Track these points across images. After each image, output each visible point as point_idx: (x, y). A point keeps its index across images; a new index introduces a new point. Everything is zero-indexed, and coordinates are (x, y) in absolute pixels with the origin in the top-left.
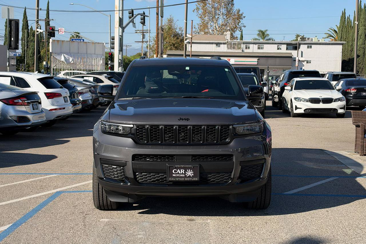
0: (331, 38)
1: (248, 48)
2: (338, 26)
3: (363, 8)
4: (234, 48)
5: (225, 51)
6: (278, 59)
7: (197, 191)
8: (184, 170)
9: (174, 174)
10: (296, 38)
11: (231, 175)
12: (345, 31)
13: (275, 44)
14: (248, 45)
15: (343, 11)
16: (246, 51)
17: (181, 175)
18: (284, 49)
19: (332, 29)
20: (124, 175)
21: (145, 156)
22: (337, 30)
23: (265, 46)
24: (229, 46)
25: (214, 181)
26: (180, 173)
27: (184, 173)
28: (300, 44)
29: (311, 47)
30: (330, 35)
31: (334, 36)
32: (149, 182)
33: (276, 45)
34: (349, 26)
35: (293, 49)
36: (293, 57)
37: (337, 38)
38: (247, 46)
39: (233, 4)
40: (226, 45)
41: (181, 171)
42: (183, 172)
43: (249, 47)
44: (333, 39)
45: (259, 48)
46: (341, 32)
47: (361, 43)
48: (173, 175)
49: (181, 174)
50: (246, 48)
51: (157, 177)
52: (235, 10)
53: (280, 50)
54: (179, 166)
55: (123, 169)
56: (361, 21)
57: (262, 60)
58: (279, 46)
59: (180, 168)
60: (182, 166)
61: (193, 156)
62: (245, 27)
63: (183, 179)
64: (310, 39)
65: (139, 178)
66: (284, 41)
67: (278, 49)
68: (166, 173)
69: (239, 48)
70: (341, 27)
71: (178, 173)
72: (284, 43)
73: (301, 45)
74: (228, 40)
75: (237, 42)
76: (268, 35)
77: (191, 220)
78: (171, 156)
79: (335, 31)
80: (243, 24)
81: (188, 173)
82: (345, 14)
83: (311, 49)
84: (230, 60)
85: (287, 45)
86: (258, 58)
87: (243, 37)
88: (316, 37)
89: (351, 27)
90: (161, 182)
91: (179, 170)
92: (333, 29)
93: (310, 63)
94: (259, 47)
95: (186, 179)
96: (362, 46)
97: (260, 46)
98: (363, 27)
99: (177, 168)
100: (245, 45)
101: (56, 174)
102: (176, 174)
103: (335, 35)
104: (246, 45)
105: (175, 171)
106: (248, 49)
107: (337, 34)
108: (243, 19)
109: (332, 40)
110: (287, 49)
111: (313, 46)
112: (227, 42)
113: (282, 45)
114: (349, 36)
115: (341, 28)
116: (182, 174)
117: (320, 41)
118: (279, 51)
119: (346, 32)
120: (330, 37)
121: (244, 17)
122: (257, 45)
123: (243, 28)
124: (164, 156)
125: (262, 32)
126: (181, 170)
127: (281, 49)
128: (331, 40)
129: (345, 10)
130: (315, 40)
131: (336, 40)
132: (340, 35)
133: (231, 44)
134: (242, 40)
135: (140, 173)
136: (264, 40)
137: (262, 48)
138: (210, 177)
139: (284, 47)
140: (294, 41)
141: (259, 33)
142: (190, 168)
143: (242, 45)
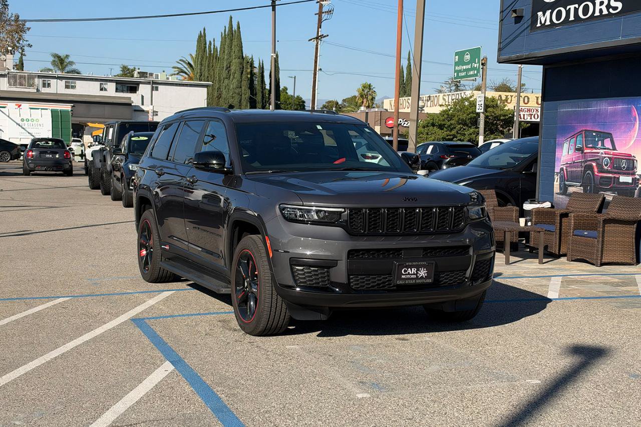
0: (184, 74)
1: (47, 85)
2: (194, 56)
3: (236, 29)
4: (21, 84)
5: (6, 90)
6: (107, 107)
7: (421, 297)
8: (416, 269)
9: (403, 275)
10: (121, 72)
11: (465, 274)
12: (207, 64)
13: (96, 80)
14: (48, 81)
15: (201, 32)
16: (44, 90)
17: (412, 276)
18: (111, 91)
19: (183, 61)
20: (328, 280)
21: (364, 252)
22: (192, 63)
23: (79, 83)
24: (12, 81)
25: (446, 282)
26: (410, 273)
27: (415, 273)
28: (138, 83)
29: (157, 89)
30: (182, 69)
31: (187, 71)
32: (367, 288)
33: (98, 83)
34: (213, 58)
35: (127, 90)
36: (132, 104)
37: (192, 74)
38: (45, 82)
39: (7, 5)
40: (6, 78)
41: (413, 271)
42: (415, 271)
43: (49, 85)
44: (187, 76)
45: (67, 87)
46: (199, 67)
47: (235, 86)
48: (403, 277)
49: (412, 274)
50: (44, 85)
51: (378, 280)
52: (10, 15)
53: (105, 92)
54: (411, 264)
55: (328, 272)
56: (233, 50)
57: (81, 108)
58: (103, 84)
59: (411, 267)
60: (415, 263)
61: (425, 249)
62: (30, 46)
63: (414, 281)
64: (154, 76)
65: (354, 283)
66: (110, 77)
67: (101, 89)
68: (391, 274)
69: (31, 85)
70: (200, 58)
71: (409, 273)
72: (112, 80)
73: (140, 85)
74: (8, 69)
75: (26, 74)
76: (71, 63)
77: (403, 339)
78: (398, 251)
79: (189, 64)
80: (26, 41)
81: (420, 273)
82: (205, 37)
83: (157, 92)
84: (20, 105)
85: (117, 83)
86: (73, 105)
87: (24, 65)
88: (164, 72)
89: (216, 58)
90: (381, 287)
91: (409, 269)
92: (185, 60)
93: (157, 115)
94: (67, 84)
95: (417, 281)
96: (237, 91)
97: (69, 82)
98: (236, 59)
99: (408, 267)
100: (41, 80)
101: (67, 297)
102: (406, 274)
103: (189, 70)
104: (43, 80)
105: (405, 271)
106: (48, 87)
107: (193, 69)
108: (27, 32)
109: (185, 78)
110: (117, 90)
111: (160, 87)
112: (8, 74)
113: (109, 83)
114: (214, 73)
115: (200, 60)
116: (414, 274)
117: (170, 80)
118: (103, 93)
119: (208, 67)
120: (181, 74)
121: (29, 29)
122: (64, 81)
123: (26, 48)
124: (388, 250)
125: (59, 57)
126: (413, 269)
127: (106, 90)
128: (182, 78)
129: (204, 29)
130: (162, 78)
131: (191, 79)
132: (199, 71)
133: (15, 77)
134: (23, 70)
135: (356, 276)
136: (62, 73)
137: (73, 87)
138: (443, 277)
139: (111, 87)
140: (119, 76)
141: (53, 59)
142: (424, 266)
143: (36, 80)
